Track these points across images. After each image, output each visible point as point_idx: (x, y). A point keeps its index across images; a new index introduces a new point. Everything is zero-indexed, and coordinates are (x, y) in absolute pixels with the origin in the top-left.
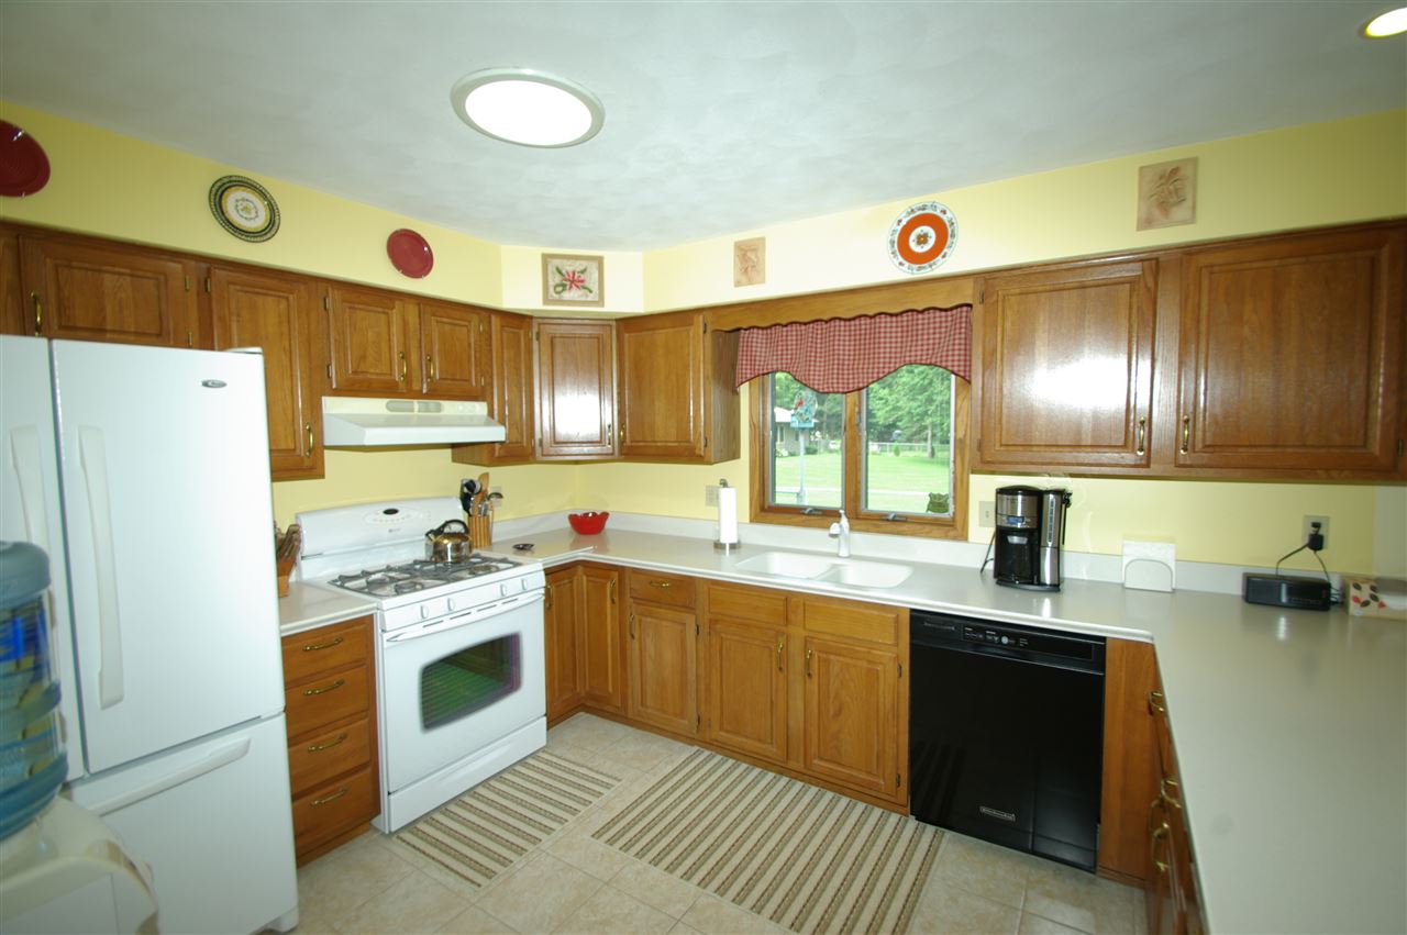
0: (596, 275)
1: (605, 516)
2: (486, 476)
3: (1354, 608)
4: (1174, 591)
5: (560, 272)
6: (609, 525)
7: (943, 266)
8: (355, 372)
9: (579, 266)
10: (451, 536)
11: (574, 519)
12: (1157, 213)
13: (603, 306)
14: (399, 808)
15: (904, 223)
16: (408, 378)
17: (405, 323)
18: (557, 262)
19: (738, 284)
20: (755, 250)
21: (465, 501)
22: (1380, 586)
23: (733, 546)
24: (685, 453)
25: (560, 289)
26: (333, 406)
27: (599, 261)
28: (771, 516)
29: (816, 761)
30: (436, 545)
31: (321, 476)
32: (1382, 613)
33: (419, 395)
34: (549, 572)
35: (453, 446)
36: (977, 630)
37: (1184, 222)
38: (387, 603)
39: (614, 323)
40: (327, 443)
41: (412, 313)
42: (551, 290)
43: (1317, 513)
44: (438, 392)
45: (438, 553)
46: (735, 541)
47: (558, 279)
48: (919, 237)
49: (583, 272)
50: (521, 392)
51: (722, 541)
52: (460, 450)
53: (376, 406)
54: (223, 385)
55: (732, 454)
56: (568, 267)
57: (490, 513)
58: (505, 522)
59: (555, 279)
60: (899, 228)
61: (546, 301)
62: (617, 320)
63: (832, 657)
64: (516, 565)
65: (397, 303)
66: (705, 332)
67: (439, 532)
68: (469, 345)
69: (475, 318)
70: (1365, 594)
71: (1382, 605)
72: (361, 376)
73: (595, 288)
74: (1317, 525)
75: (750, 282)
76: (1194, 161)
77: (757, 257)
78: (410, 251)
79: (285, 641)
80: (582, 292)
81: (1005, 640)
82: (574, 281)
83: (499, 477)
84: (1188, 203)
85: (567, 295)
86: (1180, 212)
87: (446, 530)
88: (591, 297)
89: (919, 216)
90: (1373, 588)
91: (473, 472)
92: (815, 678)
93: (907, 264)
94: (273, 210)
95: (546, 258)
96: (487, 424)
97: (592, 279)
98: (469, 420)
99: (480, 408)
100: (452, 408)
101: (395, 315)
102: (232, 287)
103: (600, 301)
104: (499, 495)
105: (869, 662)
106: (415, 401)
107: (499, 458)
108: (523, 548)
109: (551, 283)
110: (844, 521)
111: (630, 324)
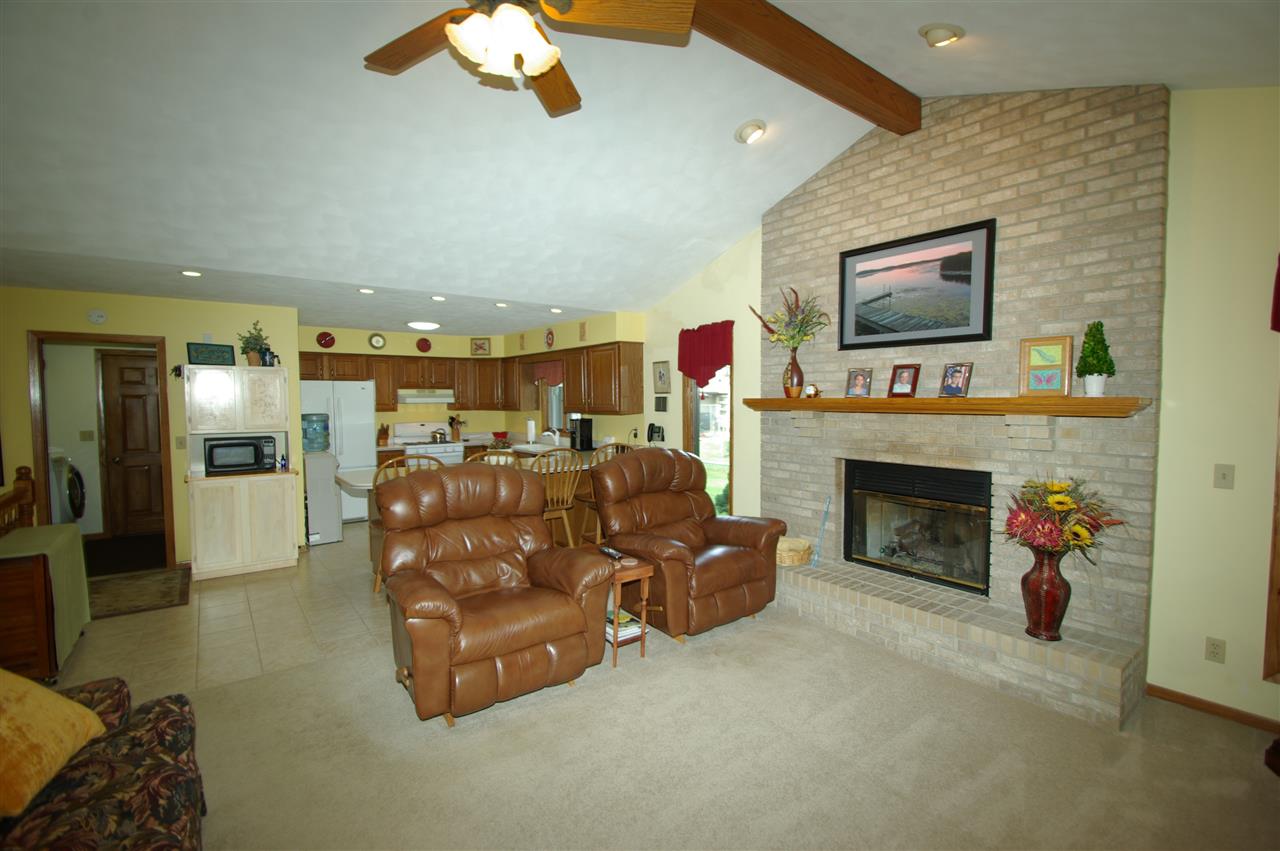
0: (488, 345)
1: (507, 433)
2: (458, 415)
5: (476, 343)
7: (552, 348)
8: (407, 382)
9: (482, 341)
10: (440, 433)
11: (496, 434)
12: (580, 337)
16: (423, 382)
17: (422, 366)
18: (476, 341)
19: (521, 349)
20: (522, 338)
21: (451, 424)
23: (533, 443)
24: (515, 407)
25: (476, 350)
26: (401, 392)
27: (489, 339)
30: (433, 435)
31: (397, 411)
33: (428, 388)
34: (466, 448)
35: (446, 404)
38: (409, 448)
40: (399, 402)
41: (426, 361)
42: (473, 350)
44: (435, 387)
45: (434, 437)
46: (534, 441)
48: (549, 338)
49: (483, 344)
50: (467, 386)
51: (529, 441)
52: (449, 406)
53: (413, 392)
54: (366, 390)
55: (538, 408)
56: (479, 342)
57: (459, 428)
58: (464, 431)
59: (475, 347)
60: (546, 335)
61: (472, 354)
64: (457, 444)
65: (420, 360)
66: (519, 364)
67: (434, 432)
68: (446, 370)
69: (448, 362)
72: (409, 383)
73: (488, 349)
74: (636, 430)
78: (424, 345)
79: (378, 452)
80: (484, 350)
82: (481, 347)
83: (463, 415)
85: (479, 352)
87: (439, 431)
88: (487, 352)
89: (550, 332)
91: (454, 414)
93: (547, 346)
94: (384, 341)
96: (453, 397)
97: (486, 346)
98: (447, 396)
99: (451, 392)
100: (439, 392)
101: (420, 364)
102: (374, 362)
103: (491, 354)
104: (461, 422)
106: (427, 390)
107: (456, 408)
108: (465, 441)
109: (473, 348)
110: (558, 433)
111: (505, 360)
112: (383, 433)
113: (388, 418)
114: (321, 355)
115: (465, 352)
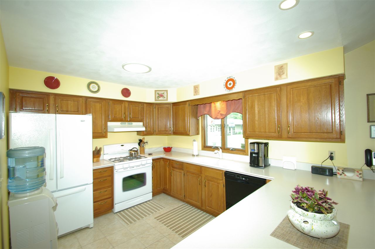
0: (166, 94)
1: (172, 148)
2: (144, 138)
3: (338, 176)
4: (295, 170)
5: (158, 93)
6: (172, 150)
7: (234, 90)
8: (114, 117)
9: (162, 92)
10: (134, 151)
11: (165, 149)
12: (278, 77)
13: (167, 101)
14: (117, 208)
15: (226, 80)
16: (125, 118)
17: (125, 106)
18: (158, 92)
19: (194, 95)
20: (197, 87)
21: (139, 144)
22: (345, 170)
23: (197, 156)
24: (185, 133)
25: (158, 97)
26: (110, 124)
27: (167, 91)
28: (206, 148)
29: (207, 207)
30: (131, 153)
31: (107, 138)
32: (346, 177)
33: (128, 121)
34: (153, 160)
35: (137, 131)
36: (238, 176)
37: (285, 78)
38: (116, 164)
39: (172, 104)
40: (108, 131)
41: (127, 104)
42: (157, 97)
43: (332, 150)
44: (132, 120)
45: (131, 155)
46: (197, 154)
47: (158, 95)
48: (230, 84)
49: (163, 94)
50: (151, 120)
51: (194, 154)
52: (139, 133)
53: (118, 124)
54: (84, 121)
55: (198, 134)
56: (160, 93)
57: (144, 146)
58: (148, 148)
59: (157, 95)
60: (225, 82)
61: (155, 100)
62: (172, 103)
63: (210, 182)
64: (146, 158)
65: (123, 103)
66: (189, 106)
67: (131, 150)
68: (139, 110)
69: (140, 105)
70: (341, 172)
71: (345, 175)
72: (115, 118)
73: (166, 97)
74: (332, 153)
75: (197, 95)
76: (287, 64)
77: (198, 89)
78: (126, 92)
79: (94, 170)
80: (163, 98)
81: (244, 179)
82: (161, 96)
83: (147, 138)
84: (285, 74)
85: (160, 99)
86: (284, 76)
87: (133, 150)
88: (165, 99)
89: (230, 79)
90: (343, 170)
91: (141, 137)
92: (207, 187)
93: (227, 90)
94: (99, 87)
95: (156, 91)
96: (142, 127)
97: (165, 95)
98: (139, 126)
99: (141, 124)
100: (134, 124)
101: (123, 105)
102: (91, 102)
103: (167, 100)
104: (147, 142)
105: (218, 183)
106: (127, 122)
107: (145, 134)
108: (150, 154)
109: (157, 96)
110: (221, 150)
111: (175, 104)
112: (97, 153)
113: (100, 143)
114: (48, 94)
115: (151, 99)
